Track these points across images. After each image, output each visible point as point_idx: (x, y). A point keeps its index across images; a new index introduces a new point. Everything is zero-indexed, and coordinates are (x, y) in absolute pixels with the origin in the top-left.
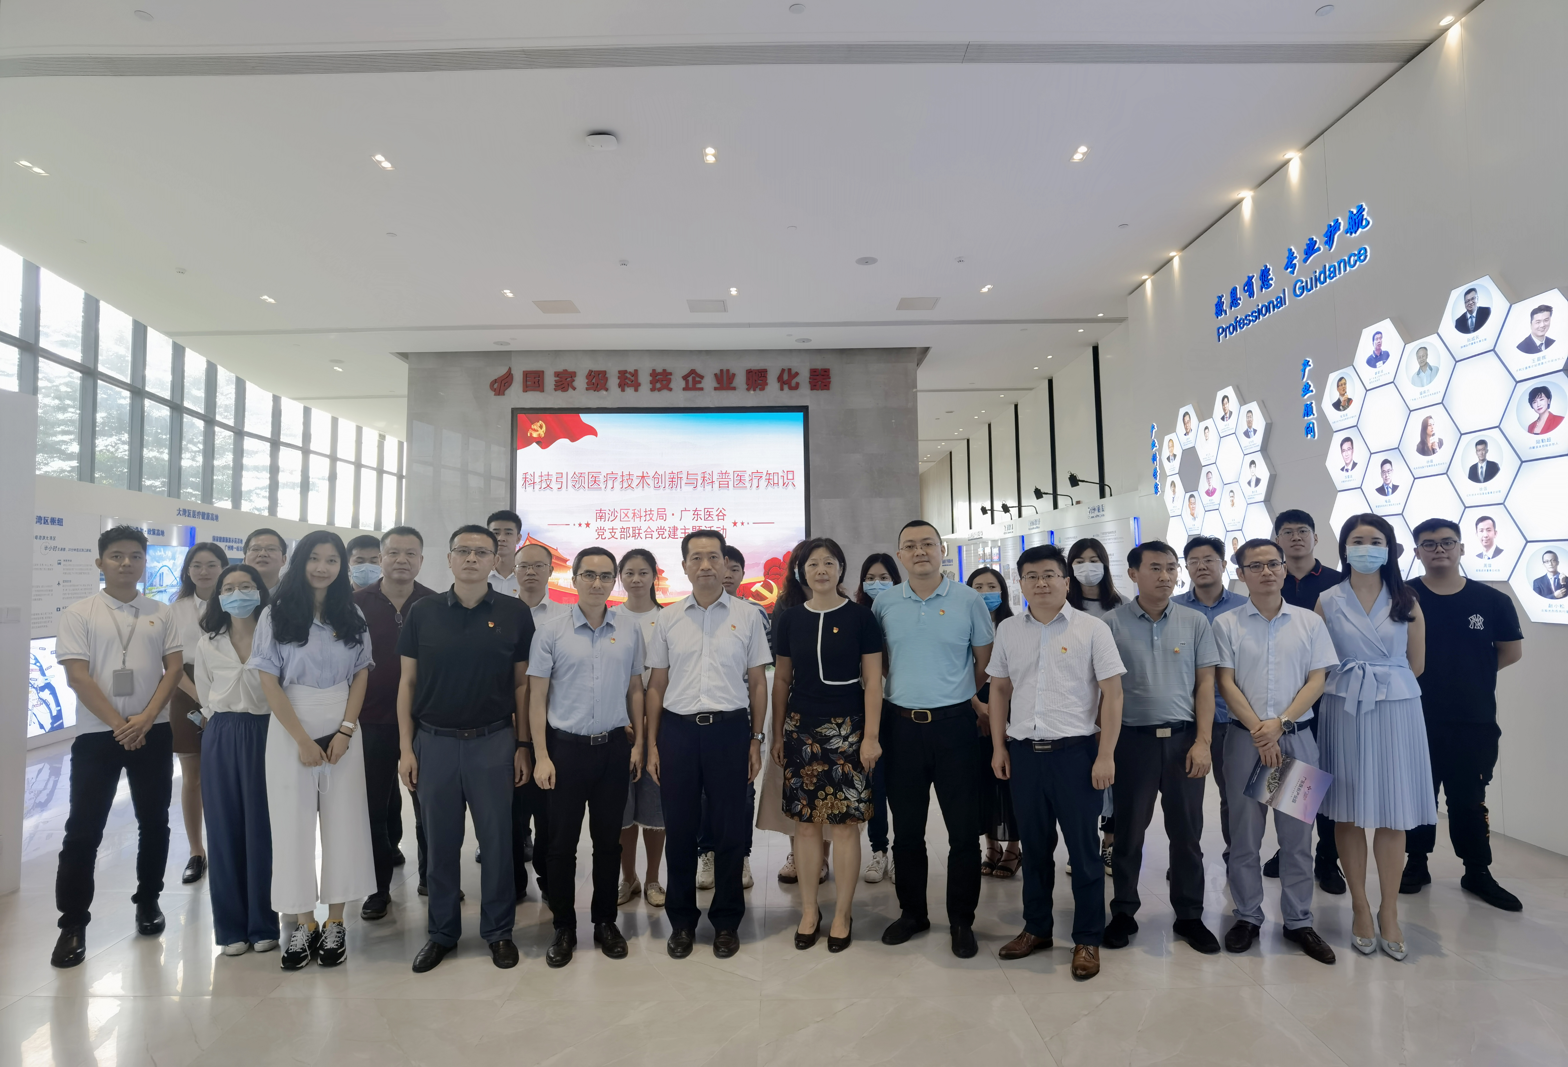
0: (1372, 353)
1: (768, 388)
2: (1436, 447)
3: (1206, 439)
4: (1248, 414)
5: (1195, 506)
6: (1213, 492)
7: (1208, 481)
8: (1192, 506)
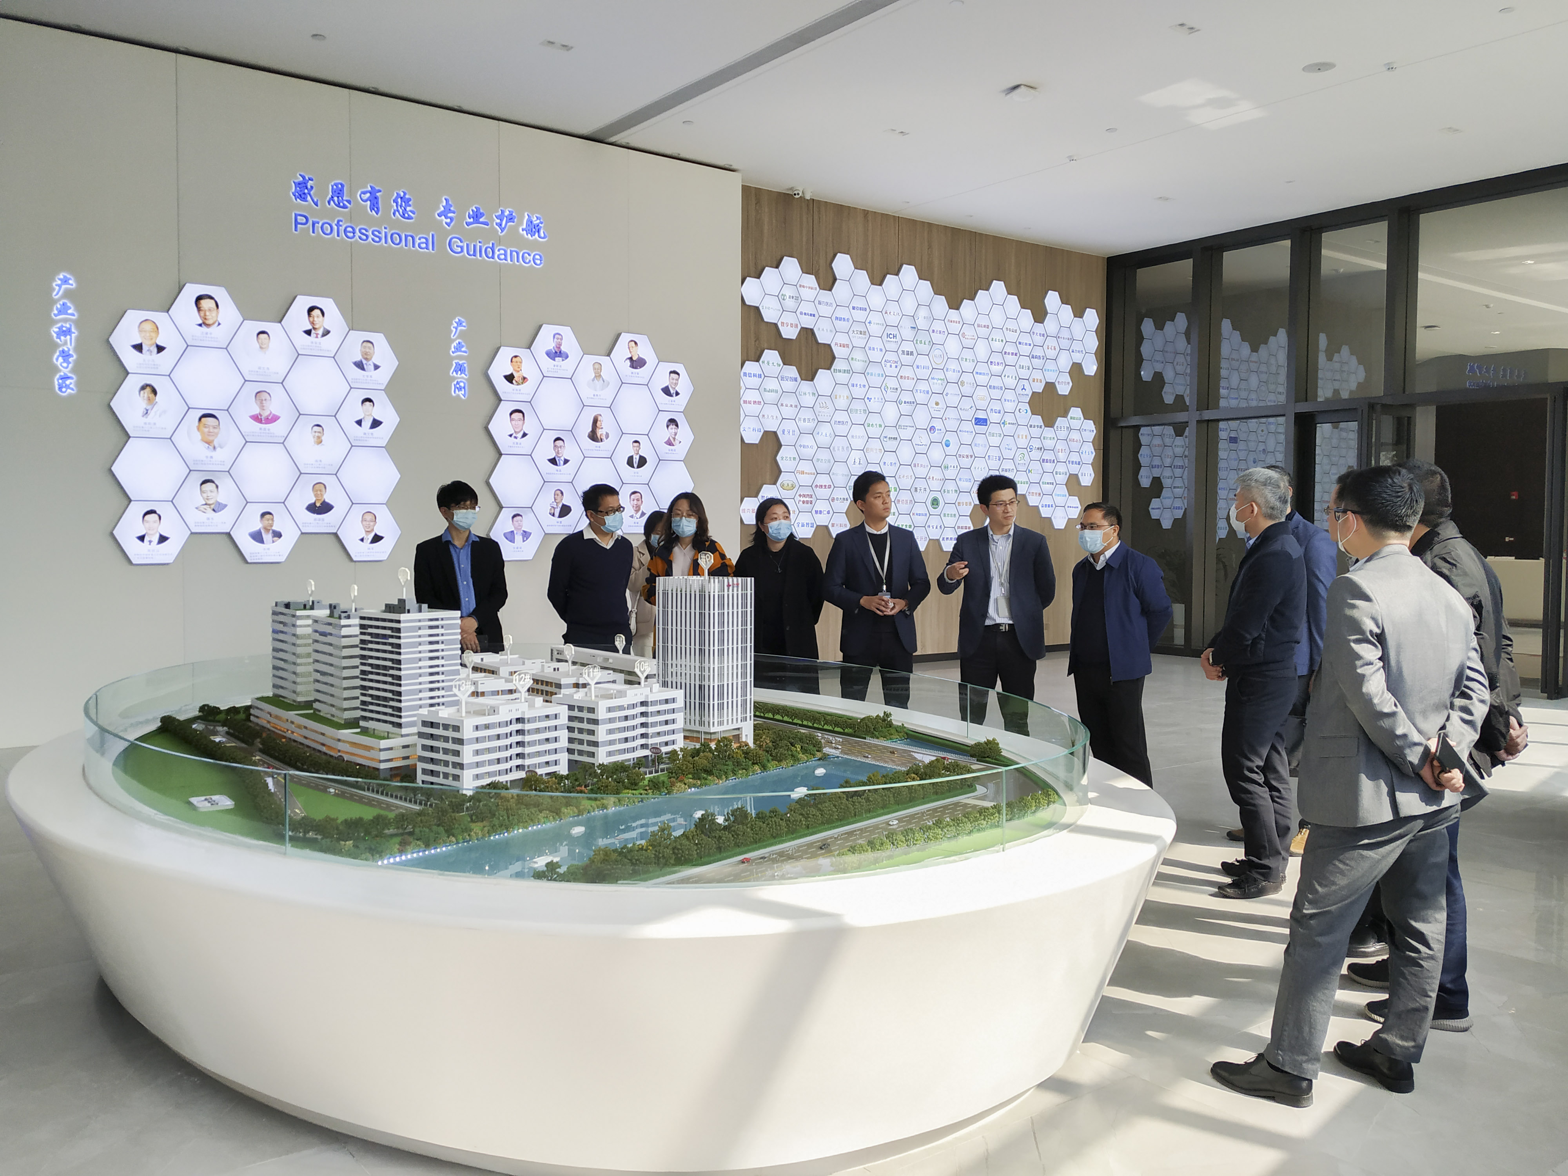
0: (552, 348)
2: (604, 437)
3: (261, 348)
4: (365, 344)
5: (216, 430)
6: (272, 419)
7: (259, 403)
8: (206, 430)
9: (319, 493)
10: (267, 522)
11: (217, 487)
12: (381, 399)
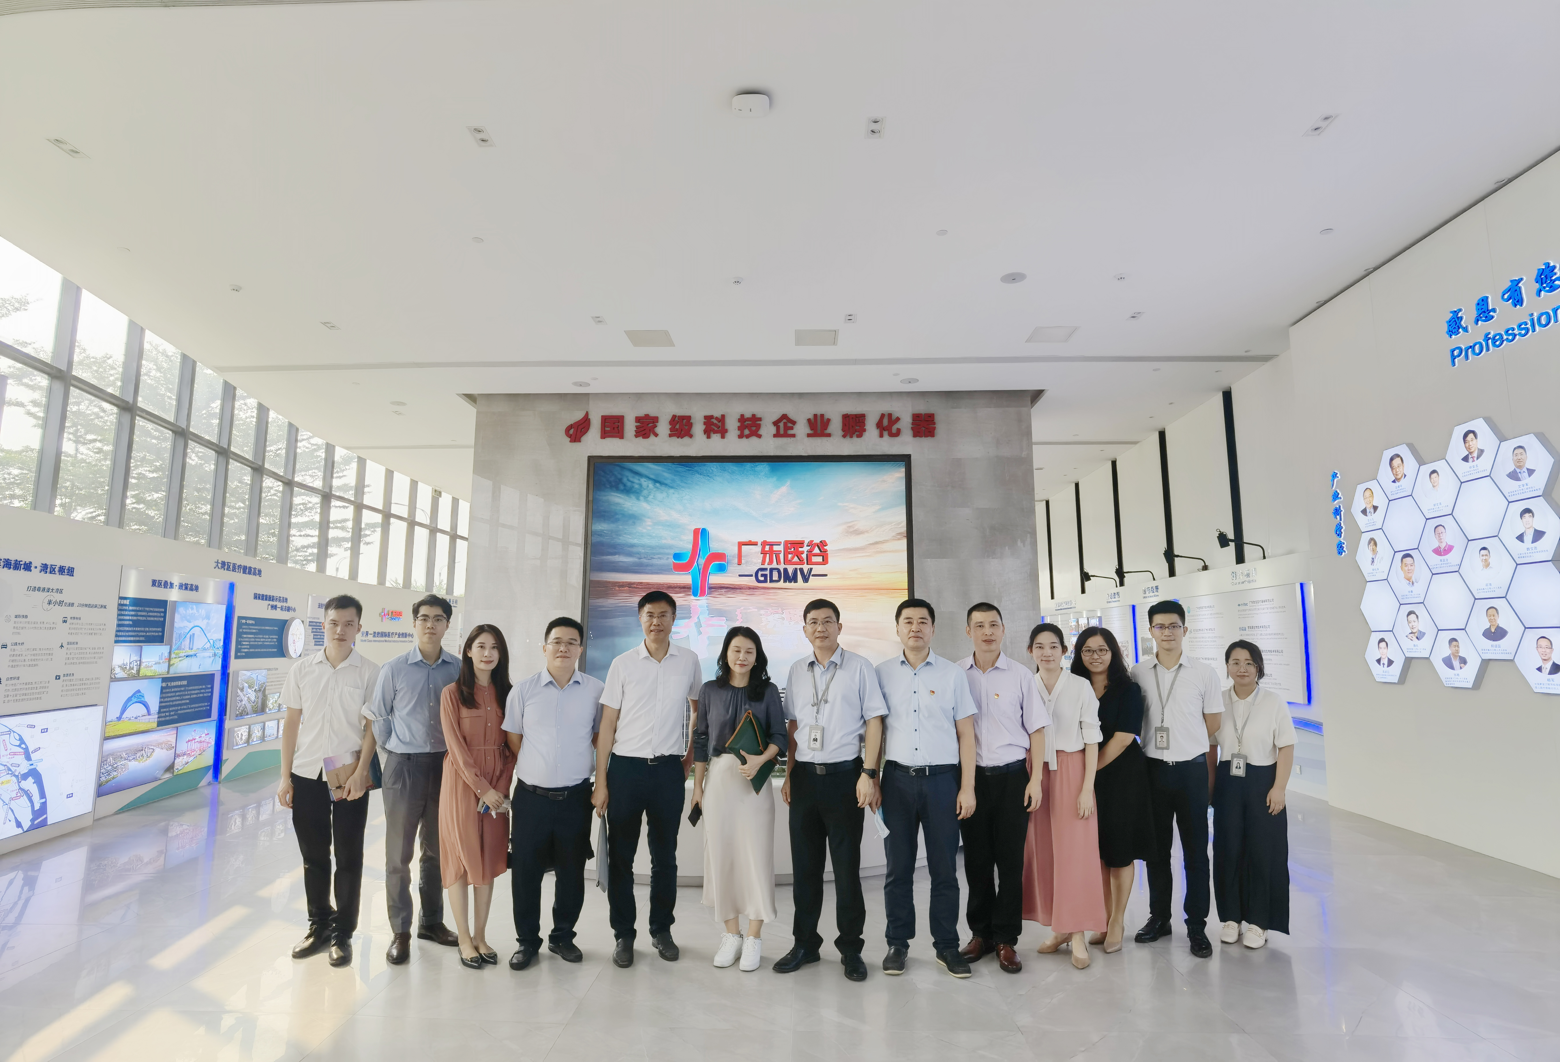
1: (866, 435)
3: (1434, 486)
4: (1516, 451)
5: (1412, 568)
6: (1449, 549)
7: (1437, 537)
8: (1406, 568)
9: (1492, 618)
10: (1454, 649)
11: (1417, 617)
12: (1540, 506)
